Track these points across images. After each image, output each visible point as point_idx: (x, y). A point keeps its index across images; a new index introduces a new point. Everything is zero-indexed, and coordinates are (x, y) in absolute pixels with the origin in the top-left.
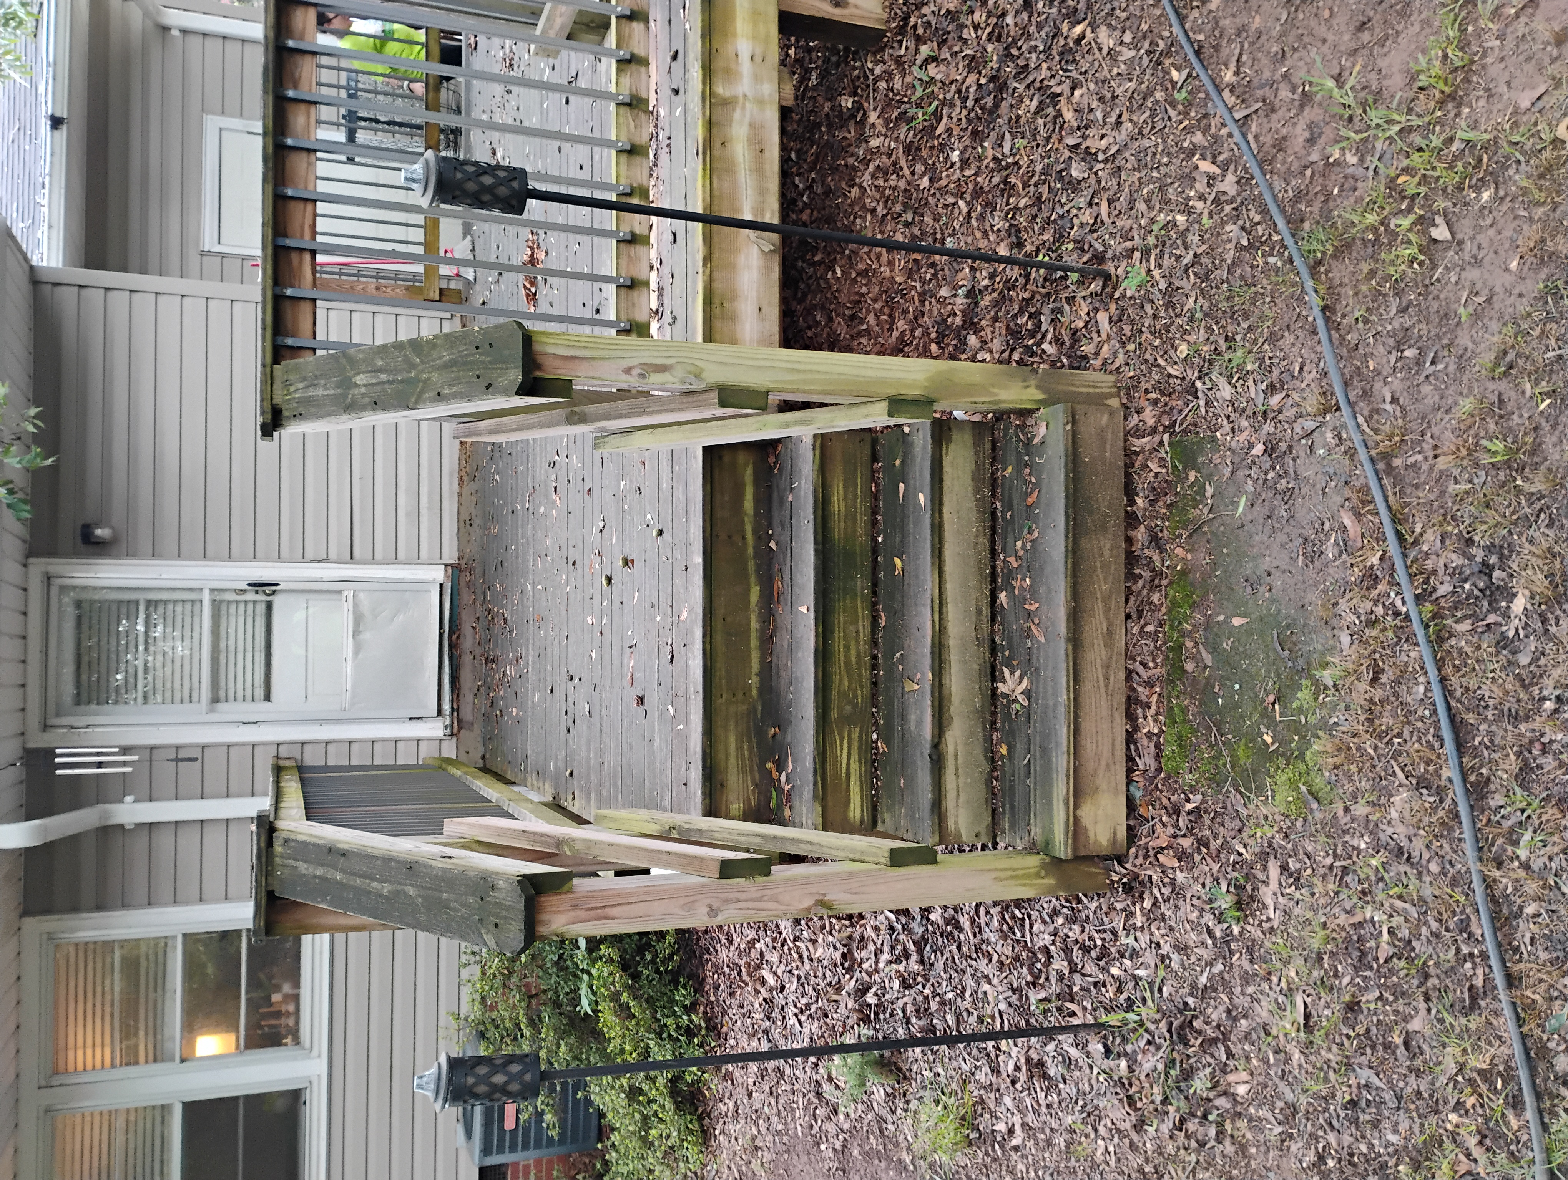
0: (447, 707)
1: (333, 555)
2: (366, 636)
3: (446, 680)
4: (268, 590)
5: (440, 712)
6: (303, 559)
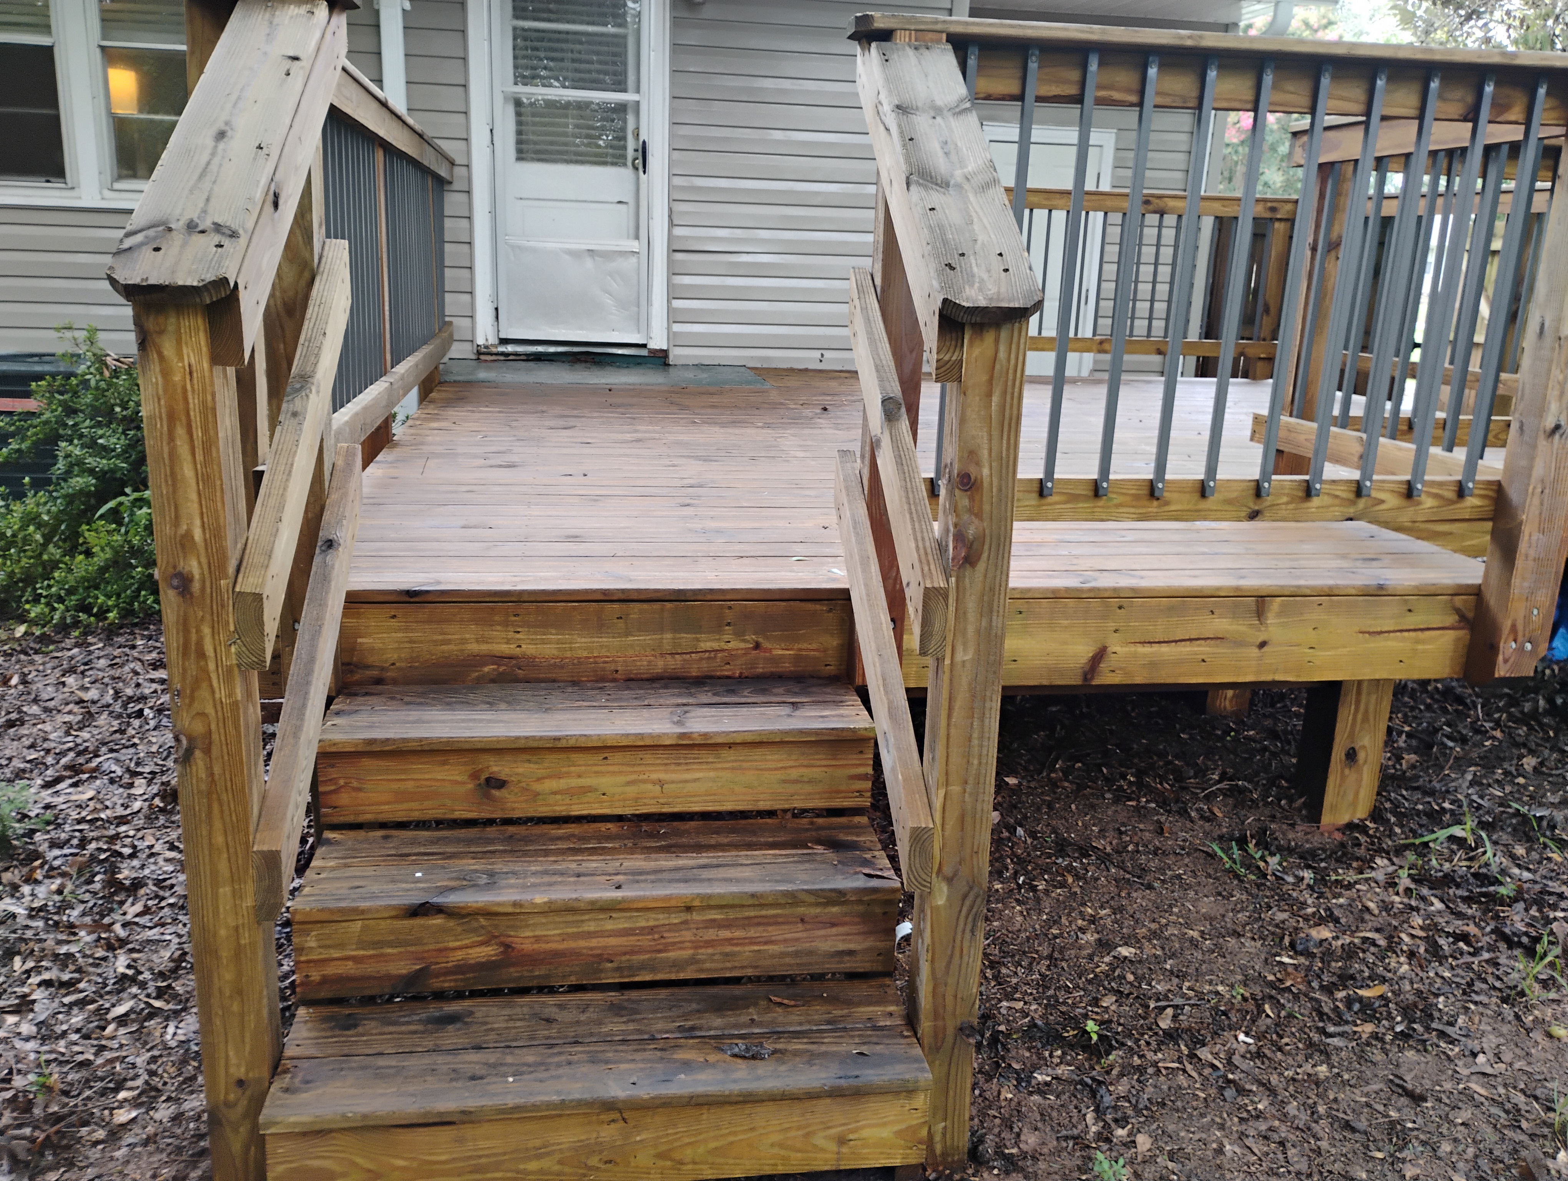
1: (678, 231)
2: (589, 263)
3: (540, 349)
4: (639, 162)
5: (504, 341)
6: (672, 200)
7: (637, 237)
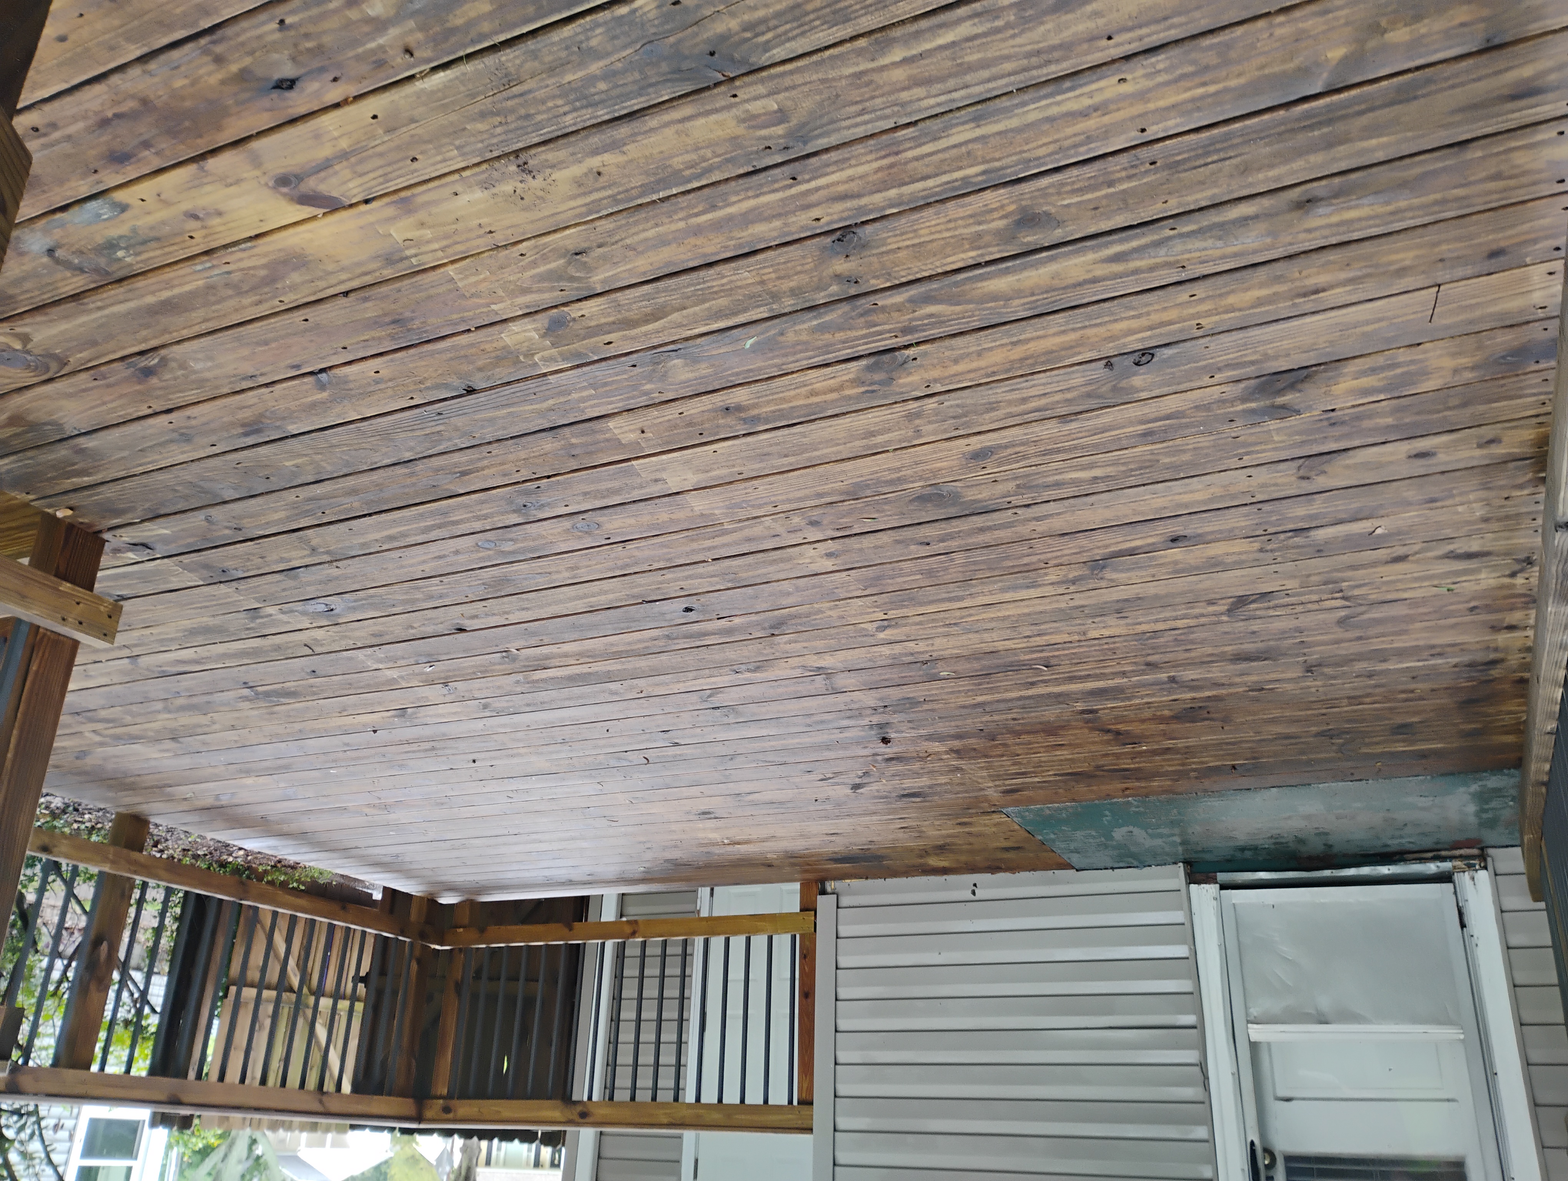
0: (1432, 868)
1: (1191, 1056)
2: (1324, 1003)
3: (1385, 870)
4: (1263, 1161)
5: (1445, 878)
6: (1207, 1102)
7: (1254, 1046)
